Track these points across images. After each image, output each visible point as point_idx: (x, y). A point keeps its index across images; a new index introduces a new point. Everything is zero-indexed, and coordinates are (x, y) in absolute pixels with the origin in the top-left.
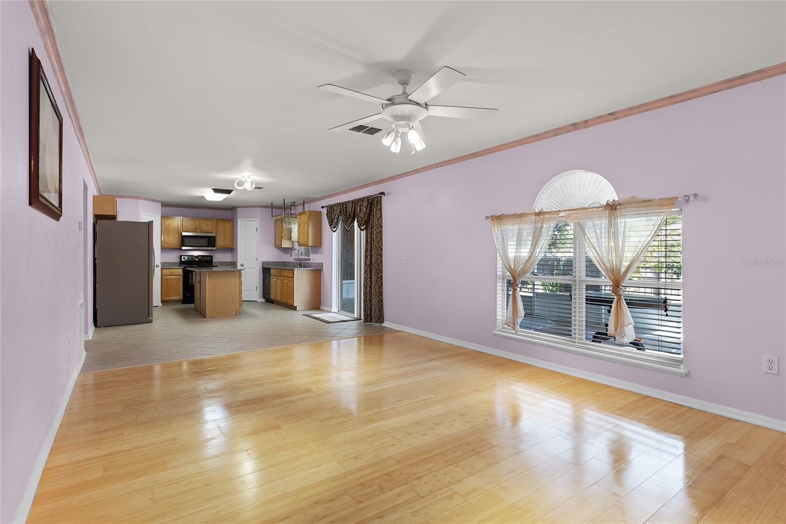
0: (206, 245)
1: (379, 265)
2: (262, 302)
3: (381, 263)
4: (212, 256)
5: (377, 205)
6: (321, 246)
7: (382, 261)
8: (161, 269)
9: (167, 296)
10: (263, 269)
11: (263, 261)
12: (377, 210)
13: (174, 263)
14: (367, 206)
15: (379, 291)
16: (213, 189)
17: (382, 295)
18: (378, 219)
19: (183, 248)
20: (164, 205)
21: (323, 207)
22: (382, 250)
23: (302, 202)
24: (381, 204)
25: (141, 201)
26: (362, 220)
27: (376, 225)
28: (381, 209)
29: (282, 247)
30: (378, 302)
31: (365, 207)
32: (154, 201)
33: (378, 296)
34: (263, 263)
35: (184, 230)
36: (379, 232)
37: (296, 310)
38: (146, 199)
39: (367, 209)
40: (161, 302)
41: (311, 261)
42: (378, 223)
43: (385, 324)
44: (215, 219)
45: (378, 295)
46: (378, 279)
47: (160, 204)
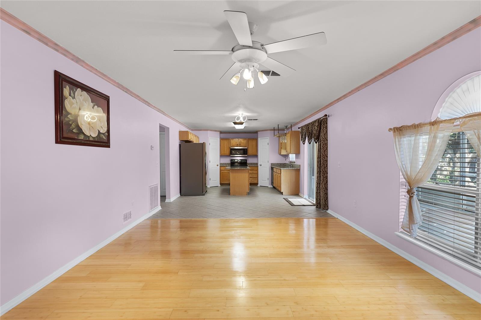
0: (242, 154)
1: (325, 168)
2: (271, 188)
3: (326, 166)
4: (246, 160)
5: (324, 124)
6: (300, 153)
7: (327, 165)
8: (220, 167)
9: (223, 182)
10: (271, 168)
11: (272, 163)
12: (324, 128)
13: (228, 163)
14: (318, 125)
15: (325, 187)
16: (233, 122)
17: (327, 190)
18: (324, 134)
19: (231, 155)
20: (221, 133)
21: (299, 128)
22: (327, 157)
23: (290, 126)
24: (327, 123)
25: (209, 132)
26: (315, 136)
27: (323, 138)
28: (326, 127)
29: (281, 154)
30: (324, 194)
31: (317, 127)
32: (216, 131)
33: (324, 191)
34: (272, 164)
35: (232, 146)
36: (325, 144)
37: (283, 195)
38: (211, 130)
39: (318, 128)
40: (220, 184)
41: (296, 164)
42: (325, 137)
43: (329, 211)
44: (247, 139)
45: (324, 189)
46: (324, 178)
47: (219, 132)
